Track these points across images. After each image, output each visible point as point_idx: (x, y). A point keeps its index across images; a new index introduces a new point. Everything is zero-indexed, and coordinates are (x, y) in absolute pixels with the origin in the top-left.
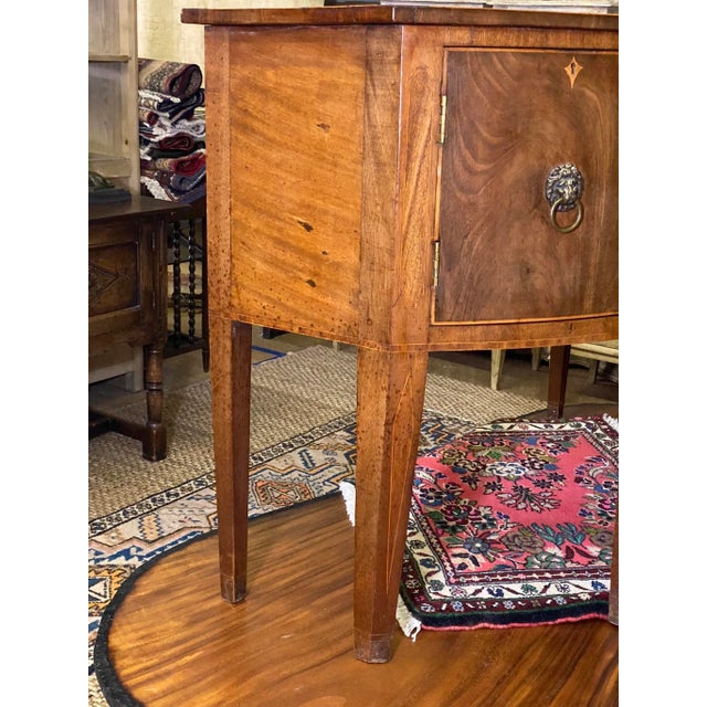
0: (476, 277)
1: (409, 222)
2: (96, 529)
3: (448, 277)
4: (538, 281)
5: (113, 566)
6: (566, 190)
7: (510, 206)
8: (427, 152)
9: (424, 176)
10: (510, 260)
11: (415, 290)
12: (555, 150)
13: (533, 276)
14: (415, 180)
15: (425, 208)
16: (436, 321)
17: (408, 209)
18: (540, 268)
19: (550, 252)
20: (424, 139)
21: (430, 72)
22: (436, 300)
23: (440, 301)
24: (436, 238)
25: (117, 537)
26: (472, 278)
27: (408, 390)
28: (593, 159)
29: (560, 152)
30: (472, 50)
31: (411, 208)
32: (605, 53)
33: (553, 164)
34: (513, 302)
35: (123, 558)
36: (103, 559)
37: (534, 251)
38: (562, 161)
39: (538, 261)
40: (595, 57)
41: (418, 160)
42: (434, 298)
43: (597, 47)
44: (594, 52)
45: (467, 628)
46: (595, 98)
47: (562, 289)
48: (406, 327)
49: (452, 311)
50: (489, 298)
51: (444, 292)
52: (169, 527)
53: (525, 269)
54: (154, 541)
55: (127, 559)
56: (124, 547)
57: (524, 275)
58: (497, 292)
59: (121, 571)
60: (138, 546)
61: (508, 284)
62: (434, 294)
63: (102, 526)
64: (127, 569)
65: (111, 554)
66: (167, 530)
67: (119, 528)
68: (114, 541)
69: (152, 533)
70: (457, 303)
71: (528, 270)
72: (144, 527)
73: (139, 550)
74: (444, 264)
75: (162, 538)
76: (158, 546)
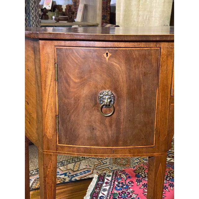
0: (73, 130)
1: (47, 108)
2: (62, 164)
3: (62, 128)
4: (98, 133)
5: (60, 178)
6: (105, 101)
7: (84, 105)
8: (51, 84)
9: (51, 92)
10: (85, 124)
11: (51, 132)
12: (102, 85)
13: (95, 131)
14: (48, 93)
15: (52, 103)
16: (59, 144)
17: (46, 103)
18: (98, 128)
19: (102, 122)
20: (50, 79)
21: (50, 55)
23: (60, 137)
24: (57, 114)
25: (66, 168)
26: (71, 130)
27: (50, 167)
28: (119, 89)
29: (104, 86)
30: (66, 47)
31: (47, 103)
32: (121, 49)
33: (101, 90)
34: (87, 140)
35: (64, 175)
36: (59, 175)
37: (95, 122)
38: (105, 89)
39: (97, 125)
40: (117, 50)
41: (49, 86)
42: (58, 136)
43: (117, 46)
44: (117, 49)
46: (118, 65)
47: (108, 137)
48: (48, 145)
49: (64, 141)
50: (78, 137)
51: (61, 134)
52: (82, 167)
53: (92, 128)
54: (75, 171)
55: (65, 176)
56: (66, 172)
57: (91, 130)
58: (81, 135)
59: (61, 180)
60: (70, 172)
61: (85, 133)
62: (58, 134)
63: (64, 164)
64: (63, 180)
65: (61, 174)
66: (81, 168)
67: (68, 165)
68: (65, 169)
69: (76, 168)
70: (66, 138)
71: (93, 129)
72: (75, 166)
73: (70, 173)
74: (60, 124)
75: (78, 170)
76: (76, 173)
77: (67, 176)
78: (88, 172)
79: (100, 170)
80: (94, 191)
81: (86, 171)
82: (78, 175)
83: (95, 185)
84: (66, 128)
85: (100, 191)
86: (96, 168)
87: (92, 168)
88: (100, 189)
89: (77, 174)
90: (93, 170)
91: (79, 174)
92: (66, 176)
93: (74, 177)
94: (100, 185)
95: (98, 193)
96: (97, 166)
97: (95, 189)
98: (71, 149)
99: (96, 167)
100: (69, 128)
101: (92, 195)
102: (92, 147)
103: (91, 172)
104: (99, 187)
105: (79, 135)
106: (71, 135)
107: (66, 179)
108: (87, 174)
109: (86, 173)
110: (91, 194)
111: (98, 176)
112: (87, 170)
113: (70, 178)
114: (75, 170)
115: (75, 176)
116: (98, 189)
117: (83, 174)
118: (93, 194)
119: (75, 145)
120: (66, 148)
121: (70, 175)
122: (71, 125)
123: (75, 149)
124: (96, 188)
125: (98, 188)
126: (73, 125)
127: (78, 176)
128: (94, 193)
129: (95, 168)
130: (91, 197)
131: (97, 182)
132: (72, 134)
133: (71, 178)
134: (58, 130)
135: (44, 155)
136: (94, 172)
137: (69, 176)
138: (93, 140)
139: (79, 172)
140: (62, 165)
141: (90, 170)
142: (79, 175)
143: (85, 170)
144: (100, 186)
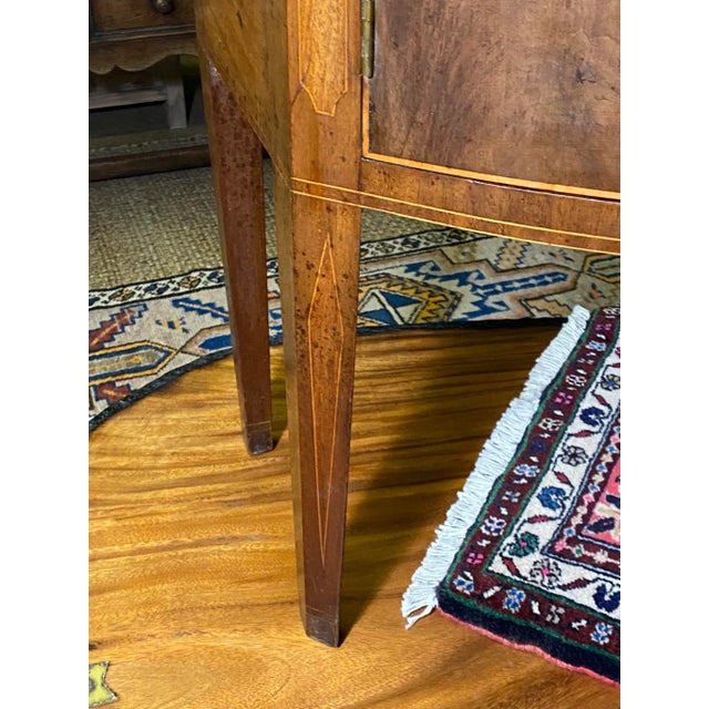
0: (453, 72)
3: (393, 61)
4: (606, 106)
10: (534, 44)
11: (329, 77)
13: (589, 92)
16: (372, 150)
22: (372, 108)
23: (380, 109)
25: (469, 254)
26: (444, 72)
27: (327, 268)
34: (536, 142)
37: (595, 33)
42: (366, 102)
45: (506, 641)
48: (316, 150)
49: (402, 136)
50: (481, 123)
51: (386, 92)
52: (534, 258)
53: (570, 71)
54: (503, 271)
55: (459, 285)
56: (467, 269)
57: (566, 84)
58: (499, 112)
59: (441, 298)
60: (483, 272)
61: (527, 101)
62: (367, 92)
63: (463, 236)
64: (450, 298)
65: (446, 274)
66: (528, 261)
67: (478, 242)
68: (462, 257)
69: (508, 260)
70: (412, 122)
71: (579, 75)
72: (505, 250)
73: (481, 277)
74: (385, 30)
75: (516, 269)
76: (504, 278)
77: (470, 287)
78: (554, 281)
79: (609, 277)
80: (559, 381)
81: (549, 275)
82: (511, 289)
83: (568, 353)
84: (416, 57)
85: (588, 386)
86: (590, 270)
87: (575, 266)
88: (590, 377)
89: (510, 282)
90: (578, 276)
91: (517, 285)
92: (463, 288)
93: (497, 292)
94: (591, 358)
95: (580, 393)
96: (598, 261)
97: (568, 373)
98: (439, 185)
99: (592, 263)
100: (433, 64)
101: (549, 397)
102: (558, 188)
103: (567, 283)
104: (585, 367)
105: (486, 109)
106: (443, 107)
107: (462, 295)
108: (550, 286)
109: (546, 283)
110: (545, 393)
111: (592, 314)
112: (550, 270)
113: (478, 294)
114: (501, 267)
115: (499, 288)
116: (579, 374)
117: (532, 285)
118: (555, 395)
119: (463, 168)
120: (410, 178)
121: (481, 285)
122: (449, 40)
123: (460, 191)
124: (571, 367)
125: (581, 372)
126: (457, 43)
127: (514, 292)
128: (559, 390)
129: (586, 269)
130: (543, 405)
131: (580, 342)
132: (450, 101)
133: (485, 297)
134: (367, 70)
135: (293, 203)
136: (580, 281)
137: (475, 287)
138: (572, 144)
139: (519, 276)
140: (455, 241)
141: (567, 272)
142: (516, 289)
143: (542, 272)
144: (591, 362)
